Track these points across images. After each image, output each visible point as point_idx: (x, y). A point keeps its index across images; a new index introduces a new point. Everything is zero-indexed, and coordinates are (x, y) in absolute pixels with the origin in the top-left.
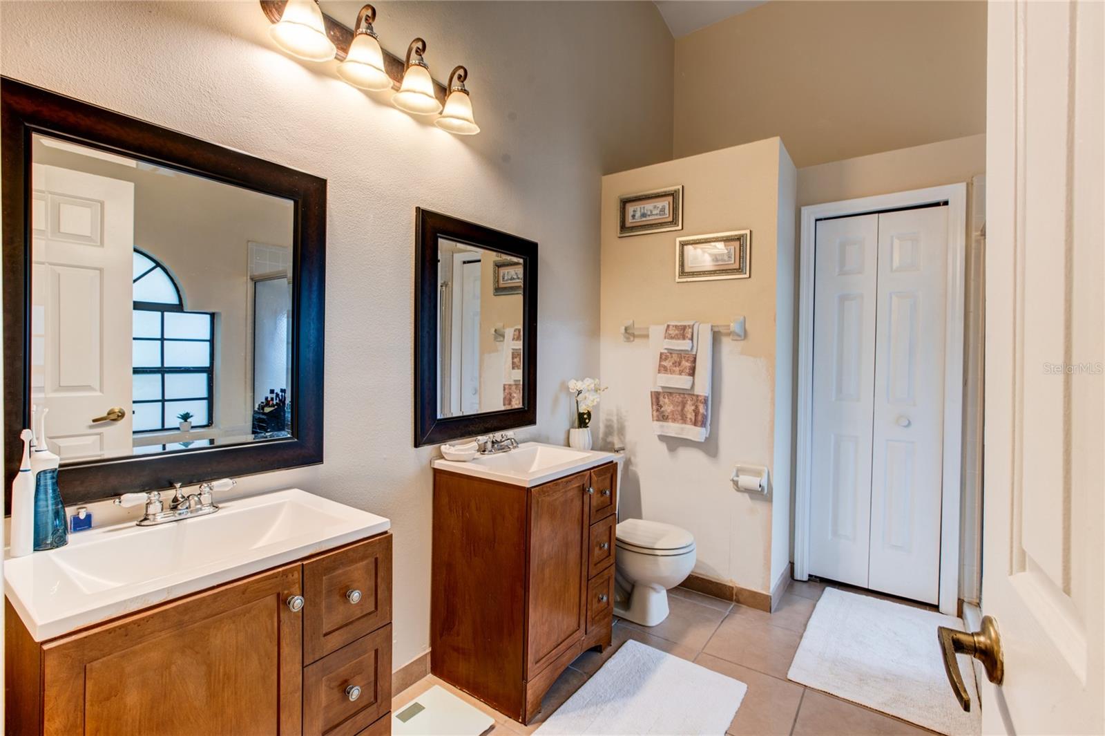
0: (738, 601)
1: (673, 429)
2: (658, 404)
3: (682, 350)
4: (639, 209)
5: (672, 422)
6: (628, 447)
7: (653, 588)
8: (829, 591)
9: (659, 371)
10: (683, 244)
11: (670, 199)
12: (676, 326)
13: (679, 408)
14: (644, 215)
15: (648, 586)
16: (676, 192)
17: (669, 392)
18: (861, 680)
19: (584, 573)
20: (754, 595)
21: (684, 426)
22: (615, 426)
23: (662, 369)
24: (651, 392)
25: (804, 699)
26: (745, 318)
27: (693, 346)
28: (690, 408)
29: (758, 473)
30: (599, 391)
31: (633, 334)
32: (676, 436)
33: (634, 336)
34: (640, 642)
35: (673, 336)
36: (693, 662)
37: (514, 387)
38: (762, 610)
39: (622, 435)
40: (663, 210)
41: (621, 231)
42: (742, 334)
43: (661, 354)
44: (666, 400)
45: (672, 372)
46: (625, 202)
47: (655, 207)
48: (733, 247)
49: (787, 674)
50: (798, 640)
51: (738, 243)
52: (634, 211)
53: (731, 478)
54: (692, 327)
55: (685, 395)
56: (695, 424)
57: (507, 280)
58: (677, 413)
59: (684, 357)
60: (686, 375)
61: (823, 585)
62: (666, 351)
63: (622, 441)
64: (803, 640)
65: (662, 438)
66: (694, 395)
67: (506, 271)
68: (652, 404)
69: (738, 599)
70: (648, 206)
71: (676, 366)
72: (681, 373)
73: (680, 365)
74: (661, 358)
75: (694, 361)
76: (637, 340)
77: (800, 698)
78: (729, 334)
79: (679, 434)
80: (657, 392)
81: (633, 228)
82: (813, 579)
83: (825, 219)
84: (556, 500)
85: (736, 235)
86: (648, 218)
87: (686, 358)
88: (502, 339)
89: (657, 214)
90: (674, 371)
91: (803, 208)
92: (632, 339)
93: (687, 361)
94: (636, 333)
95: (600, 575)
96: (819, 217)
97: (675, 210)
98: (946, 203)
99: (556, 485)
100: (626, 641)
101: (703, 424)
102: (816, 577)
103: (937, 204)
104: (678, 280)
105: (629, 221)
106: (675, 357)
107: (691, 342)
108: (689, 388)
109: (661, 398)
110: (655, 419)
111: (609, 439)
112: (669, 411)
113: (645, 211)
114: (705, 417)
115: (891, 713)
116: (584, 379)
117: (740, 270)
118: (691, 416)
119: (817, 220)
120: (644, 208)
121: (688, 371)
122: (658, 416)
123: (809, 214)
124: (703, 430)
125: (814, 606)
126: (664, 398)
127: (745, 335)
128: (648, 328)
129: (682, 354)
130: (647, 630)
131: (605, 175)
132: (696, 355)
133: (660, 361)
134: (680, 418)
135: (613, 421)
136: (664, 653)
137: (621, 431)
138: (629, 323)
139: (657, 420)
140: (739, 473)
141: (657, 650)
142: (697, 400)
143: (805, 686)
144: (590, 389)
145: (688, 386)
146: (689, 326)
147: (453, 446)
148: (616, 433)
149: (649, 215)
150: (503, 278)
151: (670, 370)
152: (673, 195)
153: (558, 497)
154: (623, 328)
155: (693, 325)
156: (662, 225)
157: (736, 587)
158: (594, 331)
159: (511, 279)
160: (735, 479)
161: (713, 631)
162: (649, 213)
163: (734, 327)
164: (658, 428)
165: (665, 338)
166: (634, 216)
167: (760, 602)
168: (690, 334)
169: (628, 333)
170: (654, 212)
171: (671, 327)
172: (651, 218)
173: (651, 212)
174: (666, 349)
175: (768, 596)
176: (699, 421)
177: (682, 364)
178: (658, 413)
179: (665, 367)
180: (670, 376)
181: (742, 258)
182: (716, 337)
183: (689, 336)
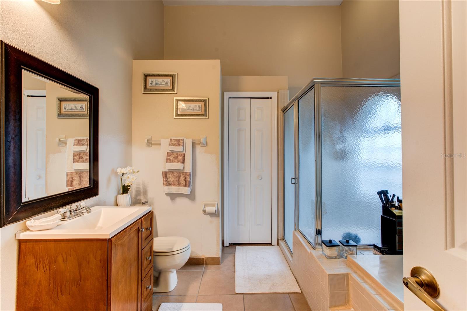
0: (206, 264)
1: (174, 189)
2: (166, 177)
3: (178, 151)
4: (154, 81)
5: (173, 186)
6: (149, 201)
7: (170, 271)
8: (237, 247)
9: (167, 162)
10: (177, 101)
11: (171, 78)
12: (175, 140)
13: (177, 179)
14: (157, 84)
15: (168, 271)
16: (174, 75)
17: (172, 171)
18: (260, 282)
19: (140, 278)
20: (213, 259)
21: (179, 187)
22: (142, 190)
23: (168, 160)
24: (163, 172)
25: (244, 300)
26: (206, 137)
27: (183, 149)
28: (182, 179)
29: (213, 205)
30: (134, 173)
31: (151, 143)
32: (176, 192)
33: (152, 144)
34: (168, 302)
35: (174, 144)
36: (196, 302)
37: (74, 174)
38: (216, 265)
39: (146, 195)
40: (167, 83)
41: (144, 90)
42: (205, 144)
43: (168, 153)
44: (170, 176)
45: (174, 162)
46: (146, 76)
47: (163, 81)
48: (201, 105)
49: (235, 291)
50: (234, 273)
51: (203, 103)
52: (152, 81)
53: (202, 209)
54: (183, 140)
55: (179, 173)
56: (185, 186)
57: (67, 110)
58: (176, 181)
59: (179, 154)
60: (180, 163)
61: (234, 246)
62: (170, 152)
63: (146, 198)
64: (236, 273)
65: (168, 194)
66: (184, 172)
67: (67, 104)
68: (163, 178)
69: (206, 263)
70: (160, 80)
71: (175, 159)
72: (178, 162)
73: (177, 158)
74: (167, 155)
75: (184, 156)
76: (153, 146)
77: (243, 300)
78: (199, 144)
79: (177, 192)
80: (166, 172)
81: (151, 90)
82: (230, 244)
83: (232, 98)
84: (124, 241)
85: (202, 99)
86: (159, 86)
87: (180, 155)
88: (64, 145)
89: (164, 84)
90: (174, 161)
91: (224, 92)
92: (151, 145)
93: (181, 156)
94: (153, 143)
95: (147, 275)
96: (230, 97)
97: (173, 84)
98: (271, 98)
99: (126, 231)
100: (160, 305)
101: (189, 186)
102: (231, 243)
103: (268, 98)
104: (175, 117)
105: (149, 86)
106: (175, 155)
107: (183, 147)
108: (182, 169)
109: (168, 175)
110: (165, 185)
111: (138, 198)
112: (172, 181)
113: (158, 82)
114: (190, 182)
115: (273, 292)
116: (127, 167)
117: (204, 115)
118: (183, 182)
119: (229, 98)
120: (157, 80)
121: (181, 161)
122: (166, 184)
123: (227, 95)
124: (189, 188)
125: (234, 256)
126: (169, 174)
127: (206, 144)
128: (160, 140)
129: (178, 153)
130: (169, 294)
131: (134, 59)
132: (185, 153)
133: (167, 157)
134: (178, 184)
135: (140, 188)
136: (182, 303)
137: (145, 193)
138: (149, 137)
139: (166, 186)
140: (205, 206)
141: (177, 303)
142: (186, 175)
143: (243, 294)
144: (130, 172)
145: (182, 168)
146: (181, 139)
147: (38, 219)
148: (142, 194)
149: (160, 84)
150: (65, 108)
151: (173, 161)
152: (173, 76)
153: (126, 239)
154: (146, 140)
155: (184, 139)
156: (166, 90)
157: (205, 258)
158: (129, 141)
159: (71, 109)
160: (204, 209)
161: (200, 282)
162: (160, 83)
163: (202, 140)
164: (167, 189)
165: (170, 145)
166: (151, 84)
167: (216, 261)
168: (182, 143)
169: (149, 143)
170: (163, 83)
171: (172, 140)
172: (160, 86)
173: (161, 83)
174: (170, 151)
175: (219, 258)
176: (187, 184)
177: (178, 158)
178: (166, 182)
179: (170, 160)
180: (172, 164)
181: (205, 110)
182: (194, 145)
183: (182, 144)
